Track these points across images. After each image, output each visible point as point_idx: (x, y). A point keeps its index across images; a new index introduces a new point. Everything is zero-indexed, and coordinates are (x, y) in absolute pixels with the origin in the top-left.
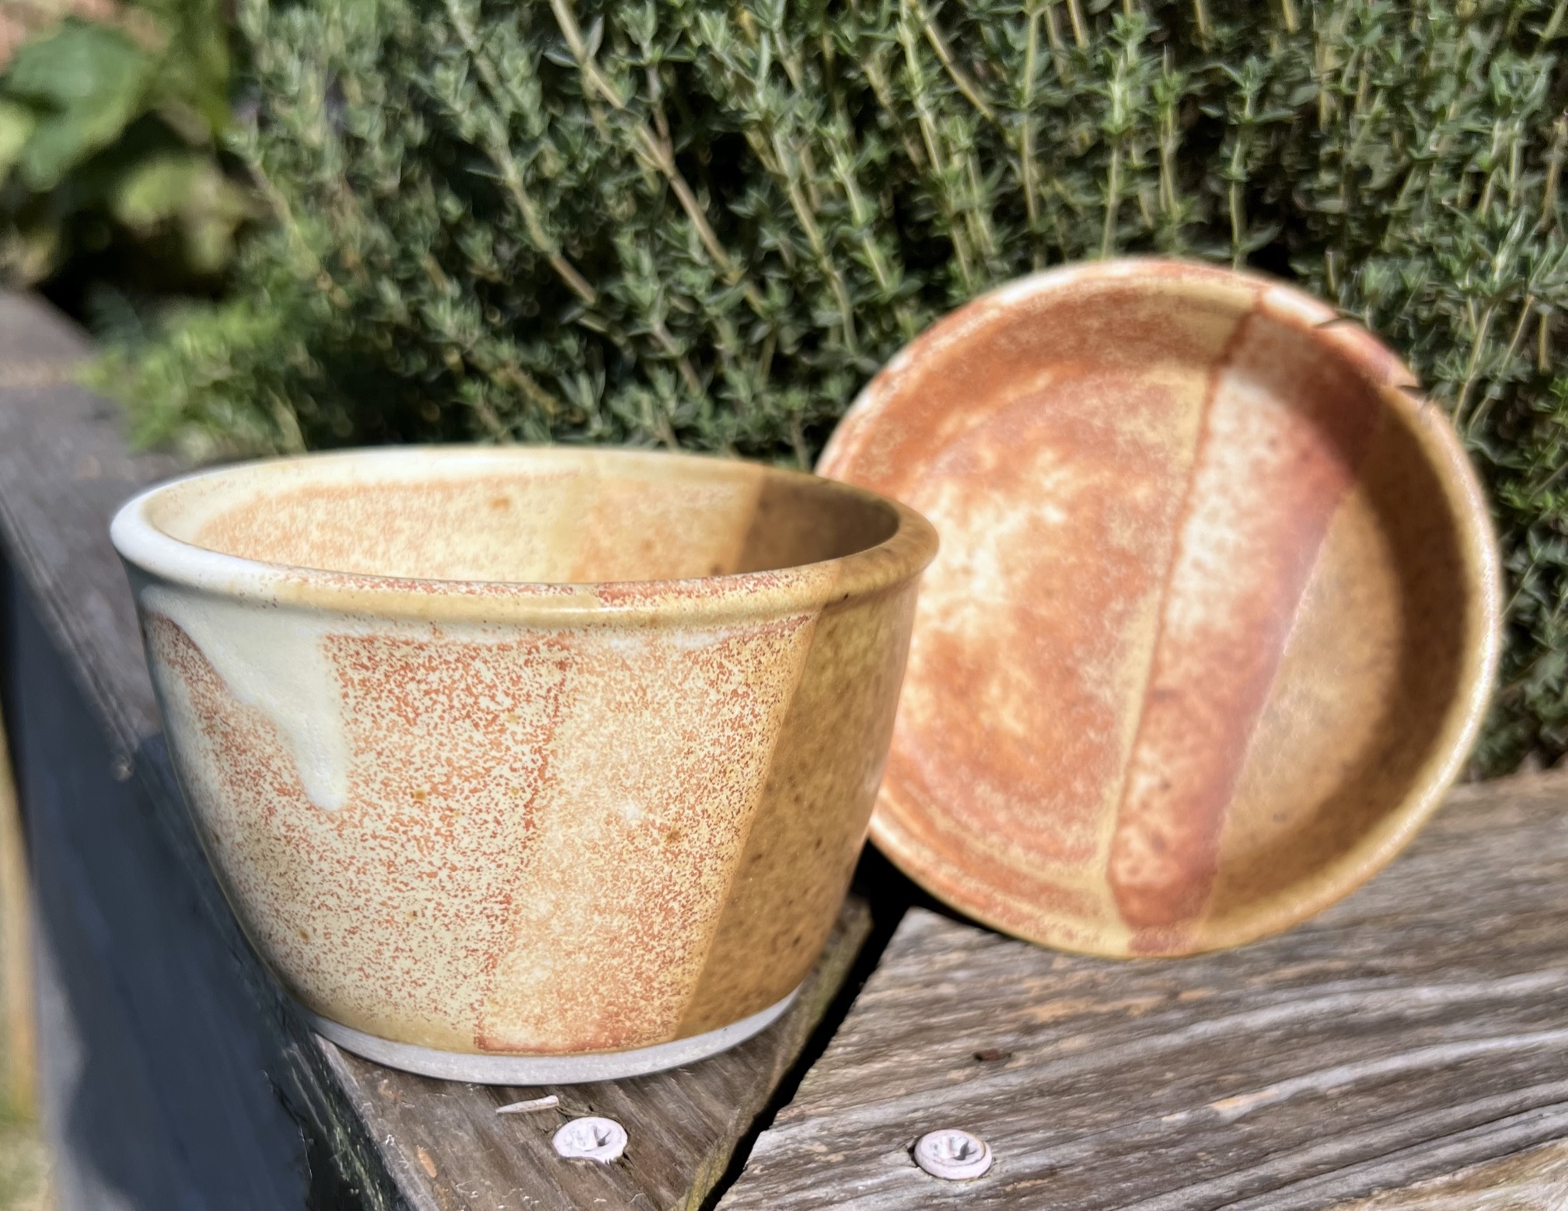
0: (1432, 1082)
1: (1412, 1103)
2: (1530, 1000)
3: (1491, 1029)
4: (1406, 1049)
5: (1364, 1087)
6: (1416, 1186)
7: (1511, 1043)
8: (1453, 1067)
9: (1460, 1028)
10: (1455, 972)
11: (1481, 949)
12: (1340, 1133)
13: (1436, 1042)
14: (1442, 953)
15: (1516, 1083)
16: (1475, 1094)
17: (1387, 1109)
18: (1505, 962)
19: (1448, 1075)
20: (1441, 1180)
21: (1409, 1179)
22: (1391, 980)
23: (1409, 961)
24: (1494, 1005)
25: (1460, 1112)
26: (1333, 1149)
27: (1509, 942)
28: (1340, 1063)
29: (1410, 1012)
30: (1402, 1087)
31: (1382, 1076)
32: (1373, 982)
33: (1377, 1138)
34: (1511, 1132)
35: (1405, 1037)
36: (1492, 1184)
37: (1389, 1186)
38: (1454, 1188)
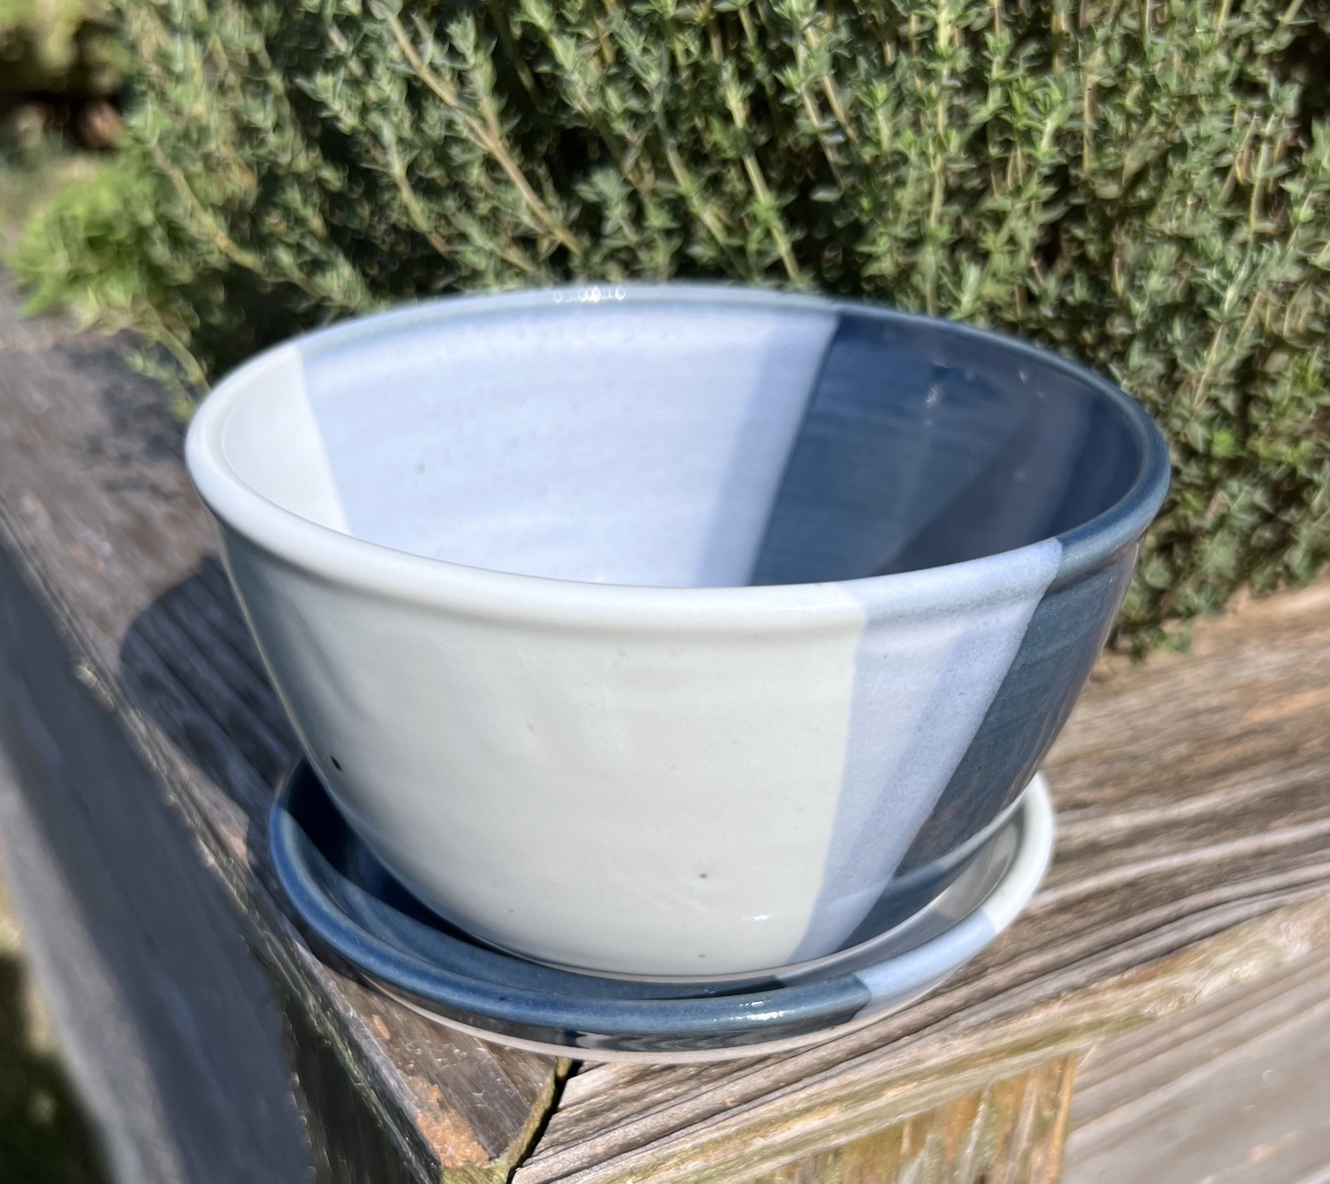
0: (1115, 898)
1: (1097, 918)
2: (1198, 820)
3: (1163, 848)
4: (1098, 871)
5: (1063, 907)
6: (1094, 986)
7: (1177, 861)
8: (1131, 885)
9: (1140, 850)
10: (1141, 800)
11: (1165, 776)
12: (1042, 947)
13: (1121, 863)
14: (1135, 783)
15: (1176, 895)
16: (1146, 907)
17: (1079, 924)
18: (1182, 786)
19: (1125, 893)
20: (1112, 980)
21: (1091, 980)
22: (1091, 811)
23: (1108, 792)
24: (1170, 827)
25: (1132, 924)
26: (1035, 962)
27: (1188, 769)
29: (1104, 838)
30: (1091, 904)
31: (1077, 896)
32: (1078, 814)
33: (1069, 950)
34: (1168, 938)
35: (1099, 861)
36: (1151, 977)
37: (1074, 988)
38: (1123, 985)
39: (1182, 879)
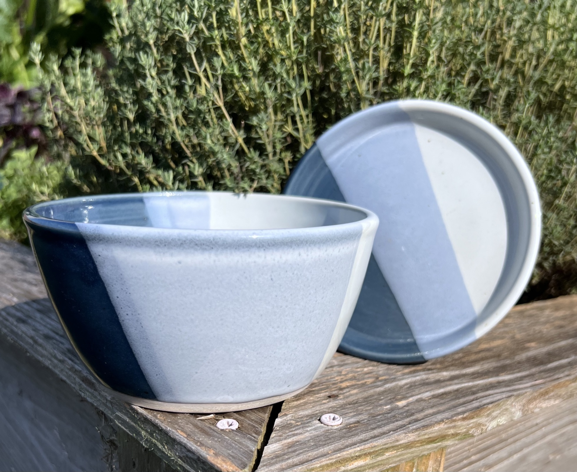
0: (452, 394)
1: (448, 400)
2: (473, 374)
3: (464, 381)
4: (443, 387)
5: (434, 397)
6: (454, 418)
7: (470, 384)
8: (457, 390)
9: (456, 381)
10: (451, 368)
11: (457, 362)
12: (432, 407)
13: (450, 385)
14: (446, 364)
15: (474, 393)
16: (464, 396)
17: (442, 401)
18: (464, 365)
19: (456, 393)
20: (460, 417)
21: (452, 416)
22: (435, 371)
23: (438, 366)
24: (464, 375)
25: (462, 400)
26: (431, 411)
27: (464, 360)
28: (427, 391)
29: (442, 379)
30: (445, 396)
31: (439, 394)
32: (430, 372)
33: (441, 408)
34: (475, 404)
35: (442, 384)
36: (473, 418)
37: (447, 419)
38: (464, 419)
39: (474, 389)
